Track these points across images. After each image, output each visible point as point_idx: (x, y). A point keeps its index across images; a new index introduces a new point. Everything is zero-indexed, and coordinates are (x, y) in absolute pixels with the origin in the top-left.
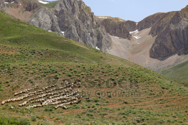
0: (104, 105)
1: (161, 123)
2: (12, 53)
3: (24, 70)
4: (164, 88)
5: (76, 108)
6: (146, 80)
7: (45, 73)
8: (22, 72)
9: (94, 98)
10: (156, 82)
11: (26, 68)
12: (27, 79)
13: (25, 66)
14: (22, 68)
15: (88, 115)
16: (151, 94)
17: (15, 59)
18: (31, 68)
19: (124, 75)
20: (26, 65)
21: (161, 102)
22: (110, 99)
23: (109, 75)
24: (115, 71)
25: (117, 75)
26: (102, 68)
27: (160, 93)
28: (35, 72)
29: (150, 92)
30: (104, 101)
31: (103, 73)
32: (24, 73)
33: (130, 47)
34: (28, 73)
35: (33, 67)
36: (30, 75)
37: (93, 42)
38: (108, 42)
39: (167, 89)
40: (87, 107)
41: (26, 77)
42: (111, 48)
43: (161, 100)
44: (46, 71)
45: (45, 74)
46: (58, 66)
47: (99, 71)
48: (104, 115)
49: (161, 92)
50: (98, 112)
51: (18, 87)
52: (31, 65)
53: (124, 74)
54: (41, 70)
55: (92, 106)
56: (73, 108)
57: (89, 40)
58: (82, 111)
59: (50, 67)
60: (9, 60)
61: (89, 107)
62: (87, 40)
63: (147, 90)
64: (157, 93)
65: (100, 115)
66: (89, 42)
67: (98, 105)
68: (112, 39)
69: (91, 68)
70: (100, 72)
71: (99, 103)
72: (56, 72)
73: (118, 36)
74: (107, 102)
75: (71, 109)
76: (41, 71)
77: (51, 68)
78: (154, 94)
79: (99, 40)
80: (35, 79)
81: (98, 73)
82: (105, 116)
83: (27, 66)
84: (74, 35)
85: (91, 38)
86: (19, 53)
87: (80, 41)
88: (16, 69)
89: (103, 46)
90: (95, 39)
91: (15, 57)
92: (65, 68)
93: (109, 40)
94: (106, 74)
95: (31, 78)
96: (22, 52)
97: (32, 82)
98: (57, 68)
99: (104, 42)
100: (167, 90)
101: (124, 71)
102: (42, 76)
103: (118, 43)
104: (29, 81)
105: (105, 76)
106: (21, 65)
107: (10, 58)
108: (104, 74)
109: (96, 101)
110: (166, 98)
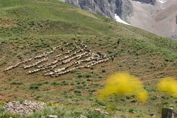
0: (96, 81)
1: (154, 99)
2: (8, 26)
3: (14, 45)
4: (167, 61)
5: (65, 85)
6: (147, 52)
7: (36, 47)
8: (11, 47)
9: (86, 73)
10: (159, 54)
11: (17, 43)
12: (16, 54)
13: (15, 41)
14: (11, 43)
15: (76, 92)
16: (151, 68)
17: (11, 33)
18: (21, 42)
19: (123, 48)
20: (17, 39)
21: (161, 76)
22: (104, 73)
23: (106, 47)
24: (114, 42)
25: (115, 48)
26: (100, 40)
27: (162, 66)
28: (25, 47)
29: (150, 65)
30: (97, 77)
31: (100, 45)
32: (13, 48)
33: (153, 14)
34: (18, 48)
35: (24, 41)
36: (19, 50)
37: (111, 9)
38: (128, 8)
39: (171, 61)
40: (76, 83)
41: (15, 52)
42: (133, 15)
43: (162, 74)
44: (37, 45)
45: (36, 49)
46: (50, 40)
47: (96, 43)
48: (92, 91)
49: (163, 64)
50: (88, 88)
51: (5, 63)
52: (22, 40)
53: (124, 46)
54: (32, 44)
55: (82, 82)
56: (62, 85)
57: (107, 6)
58: (71, 87)
59: (42, 41)
60: (4, 34)
61: (79, 84)
62: (104, 7)
63: (147, 63)
64: (159, 66)
65: (89, 91)
66: (107, 9)
67: (89, 80)
68: (133, 5)
69: (88, 40)
70: (97, 45)
71: (90, 79)
72: (48, 46)
73: (140, 1)
74: (100, 77)
75: (59, 85)
76: (31, 46)
77: (44, 42)
78: (154, 68)
79: (118, 7)
80: (24, 54)
81: (95, 46)
82: (93, 93)
83: (17, 41)
84: (89, 2)
85: (109, 5)
86: (16, 26)
87: (96, 8)
88: (5, 44)
89: (123, 13)
90: (114, 5)
91: (12, 30)
92: (58, 41)
93: (130, 6)
94: (103, 46)
95: (20, 53)
96: (20, 24)
97: (20, 58)
98: (50, 42)
99: (123, 9)
100: (171, 63)
101: (125, 43)
102: (32, 51)
103: (140, 9)
104: (18, 56)
105: (102, 48)
106: (11, 39)
107: (6, 32)
108: (101, 47)
109: (88, 77)
110: (168, 71)
